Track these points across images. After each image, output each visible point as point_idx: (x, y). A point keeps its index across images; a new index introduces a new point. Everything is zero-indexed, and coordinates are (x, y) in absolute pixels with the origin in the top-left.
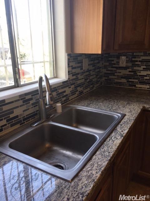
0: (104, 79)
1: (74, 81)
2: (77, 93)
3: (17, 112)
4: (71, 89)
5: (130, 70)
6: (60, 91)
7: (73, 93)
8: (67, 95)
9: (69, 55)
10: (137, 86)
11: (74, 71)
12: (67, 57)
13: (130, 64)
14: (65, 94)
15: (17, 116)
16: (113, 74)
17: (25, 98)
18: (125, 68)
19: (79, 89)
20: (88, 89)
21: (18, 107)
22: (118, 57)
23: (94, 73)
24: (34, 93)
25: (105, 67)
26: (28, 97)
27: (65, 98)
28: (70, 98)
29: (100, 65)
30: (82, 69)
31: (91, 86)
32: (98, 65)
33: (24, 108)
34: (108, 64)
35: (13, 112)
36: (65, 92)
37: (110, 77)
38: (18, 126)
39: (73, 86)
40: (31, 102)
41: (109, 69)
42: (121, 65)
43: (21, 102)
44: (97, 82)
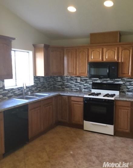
0: (52, 86)
1: (36, 86)
2: (38, 90)
3: (16, 92)
4: (35, 88)
5: (62, 82)
6: (31, 88)
7: (36, 90)
8: (33, 90)
9: (34, 77)
10: (65, 89)
11: (36, 82)
12: (33, 77)
13: (62, 80)
14: (32, 90)
15: (16, 94)
16: (56, 84)
17: (19, 89)
18: (60, 82)
19: (39, 89)
20: (43, 90)
21: (16, 91)
22: (57, 77)
23: (46, 83)
24: (22, 88)
25: (53, 81)
26: (20, 88)
27: (32, 91)
28: (35, 91)
29: (50, 80)
30: (40, 81)
31: (45, 89)
32: (49, 80)
33: (18, 91)
34: (53, 80)
35: (15, 92)
36: (32, 89)
37: (55, 85)
38: (16, 96)
39: (36, 87)
40: (20, 90)
41: (55, 82)
42: (58, 80)
43: (17, 90)
44: (49, 87)
